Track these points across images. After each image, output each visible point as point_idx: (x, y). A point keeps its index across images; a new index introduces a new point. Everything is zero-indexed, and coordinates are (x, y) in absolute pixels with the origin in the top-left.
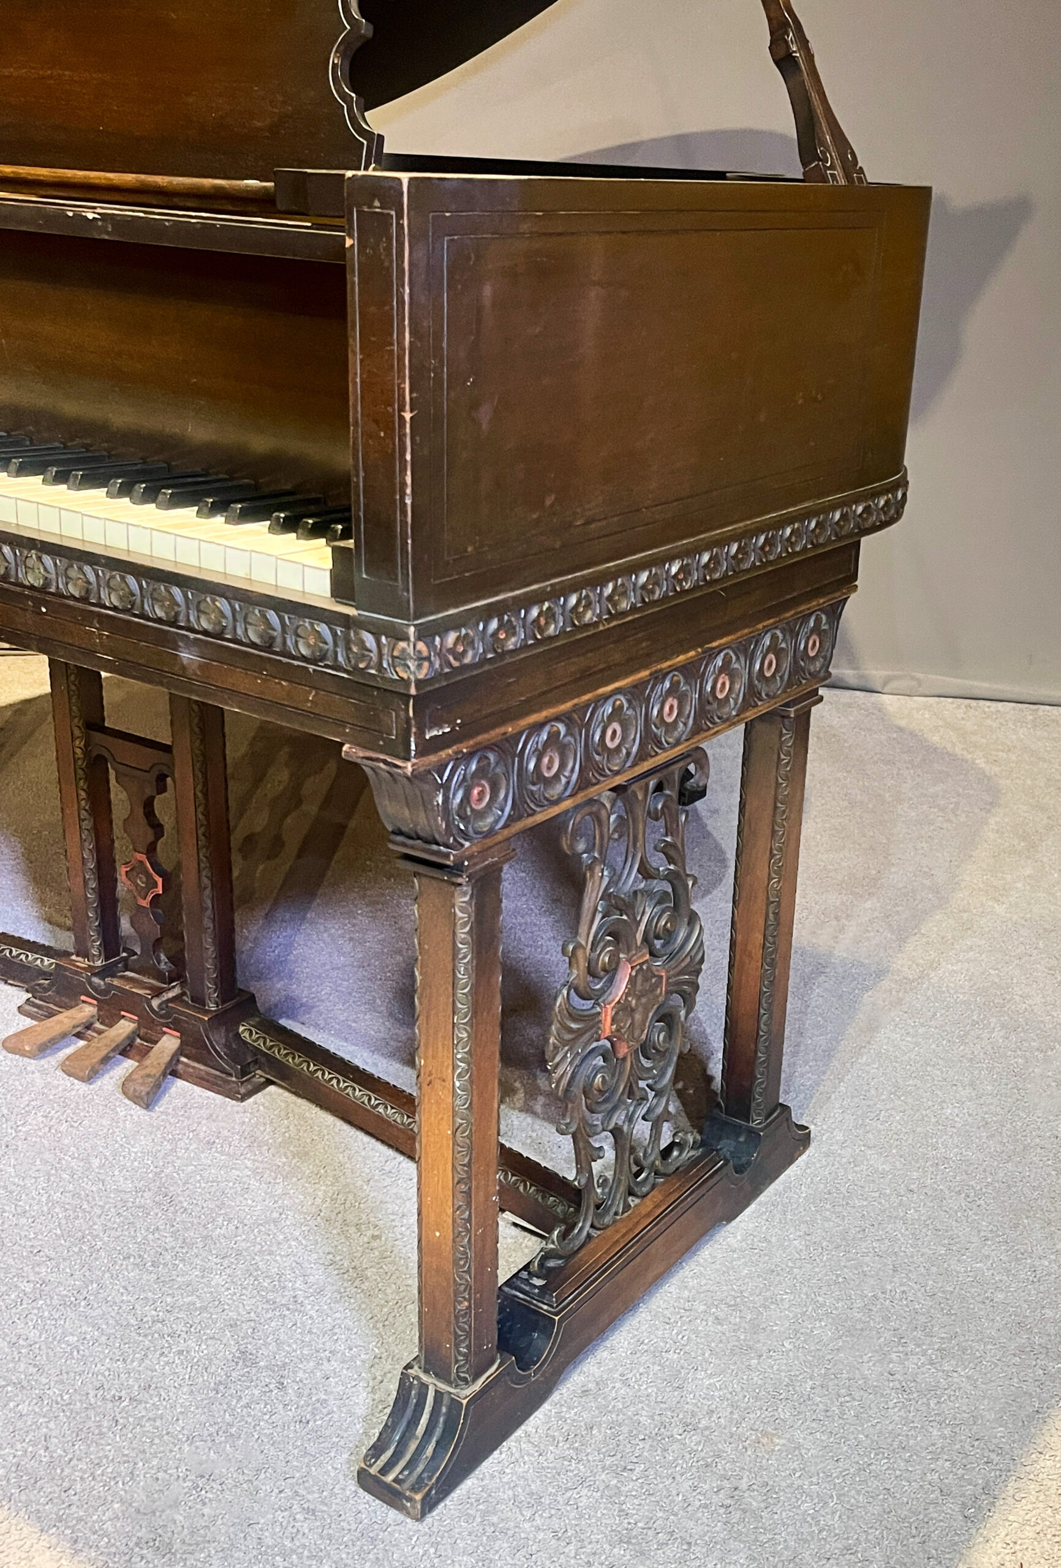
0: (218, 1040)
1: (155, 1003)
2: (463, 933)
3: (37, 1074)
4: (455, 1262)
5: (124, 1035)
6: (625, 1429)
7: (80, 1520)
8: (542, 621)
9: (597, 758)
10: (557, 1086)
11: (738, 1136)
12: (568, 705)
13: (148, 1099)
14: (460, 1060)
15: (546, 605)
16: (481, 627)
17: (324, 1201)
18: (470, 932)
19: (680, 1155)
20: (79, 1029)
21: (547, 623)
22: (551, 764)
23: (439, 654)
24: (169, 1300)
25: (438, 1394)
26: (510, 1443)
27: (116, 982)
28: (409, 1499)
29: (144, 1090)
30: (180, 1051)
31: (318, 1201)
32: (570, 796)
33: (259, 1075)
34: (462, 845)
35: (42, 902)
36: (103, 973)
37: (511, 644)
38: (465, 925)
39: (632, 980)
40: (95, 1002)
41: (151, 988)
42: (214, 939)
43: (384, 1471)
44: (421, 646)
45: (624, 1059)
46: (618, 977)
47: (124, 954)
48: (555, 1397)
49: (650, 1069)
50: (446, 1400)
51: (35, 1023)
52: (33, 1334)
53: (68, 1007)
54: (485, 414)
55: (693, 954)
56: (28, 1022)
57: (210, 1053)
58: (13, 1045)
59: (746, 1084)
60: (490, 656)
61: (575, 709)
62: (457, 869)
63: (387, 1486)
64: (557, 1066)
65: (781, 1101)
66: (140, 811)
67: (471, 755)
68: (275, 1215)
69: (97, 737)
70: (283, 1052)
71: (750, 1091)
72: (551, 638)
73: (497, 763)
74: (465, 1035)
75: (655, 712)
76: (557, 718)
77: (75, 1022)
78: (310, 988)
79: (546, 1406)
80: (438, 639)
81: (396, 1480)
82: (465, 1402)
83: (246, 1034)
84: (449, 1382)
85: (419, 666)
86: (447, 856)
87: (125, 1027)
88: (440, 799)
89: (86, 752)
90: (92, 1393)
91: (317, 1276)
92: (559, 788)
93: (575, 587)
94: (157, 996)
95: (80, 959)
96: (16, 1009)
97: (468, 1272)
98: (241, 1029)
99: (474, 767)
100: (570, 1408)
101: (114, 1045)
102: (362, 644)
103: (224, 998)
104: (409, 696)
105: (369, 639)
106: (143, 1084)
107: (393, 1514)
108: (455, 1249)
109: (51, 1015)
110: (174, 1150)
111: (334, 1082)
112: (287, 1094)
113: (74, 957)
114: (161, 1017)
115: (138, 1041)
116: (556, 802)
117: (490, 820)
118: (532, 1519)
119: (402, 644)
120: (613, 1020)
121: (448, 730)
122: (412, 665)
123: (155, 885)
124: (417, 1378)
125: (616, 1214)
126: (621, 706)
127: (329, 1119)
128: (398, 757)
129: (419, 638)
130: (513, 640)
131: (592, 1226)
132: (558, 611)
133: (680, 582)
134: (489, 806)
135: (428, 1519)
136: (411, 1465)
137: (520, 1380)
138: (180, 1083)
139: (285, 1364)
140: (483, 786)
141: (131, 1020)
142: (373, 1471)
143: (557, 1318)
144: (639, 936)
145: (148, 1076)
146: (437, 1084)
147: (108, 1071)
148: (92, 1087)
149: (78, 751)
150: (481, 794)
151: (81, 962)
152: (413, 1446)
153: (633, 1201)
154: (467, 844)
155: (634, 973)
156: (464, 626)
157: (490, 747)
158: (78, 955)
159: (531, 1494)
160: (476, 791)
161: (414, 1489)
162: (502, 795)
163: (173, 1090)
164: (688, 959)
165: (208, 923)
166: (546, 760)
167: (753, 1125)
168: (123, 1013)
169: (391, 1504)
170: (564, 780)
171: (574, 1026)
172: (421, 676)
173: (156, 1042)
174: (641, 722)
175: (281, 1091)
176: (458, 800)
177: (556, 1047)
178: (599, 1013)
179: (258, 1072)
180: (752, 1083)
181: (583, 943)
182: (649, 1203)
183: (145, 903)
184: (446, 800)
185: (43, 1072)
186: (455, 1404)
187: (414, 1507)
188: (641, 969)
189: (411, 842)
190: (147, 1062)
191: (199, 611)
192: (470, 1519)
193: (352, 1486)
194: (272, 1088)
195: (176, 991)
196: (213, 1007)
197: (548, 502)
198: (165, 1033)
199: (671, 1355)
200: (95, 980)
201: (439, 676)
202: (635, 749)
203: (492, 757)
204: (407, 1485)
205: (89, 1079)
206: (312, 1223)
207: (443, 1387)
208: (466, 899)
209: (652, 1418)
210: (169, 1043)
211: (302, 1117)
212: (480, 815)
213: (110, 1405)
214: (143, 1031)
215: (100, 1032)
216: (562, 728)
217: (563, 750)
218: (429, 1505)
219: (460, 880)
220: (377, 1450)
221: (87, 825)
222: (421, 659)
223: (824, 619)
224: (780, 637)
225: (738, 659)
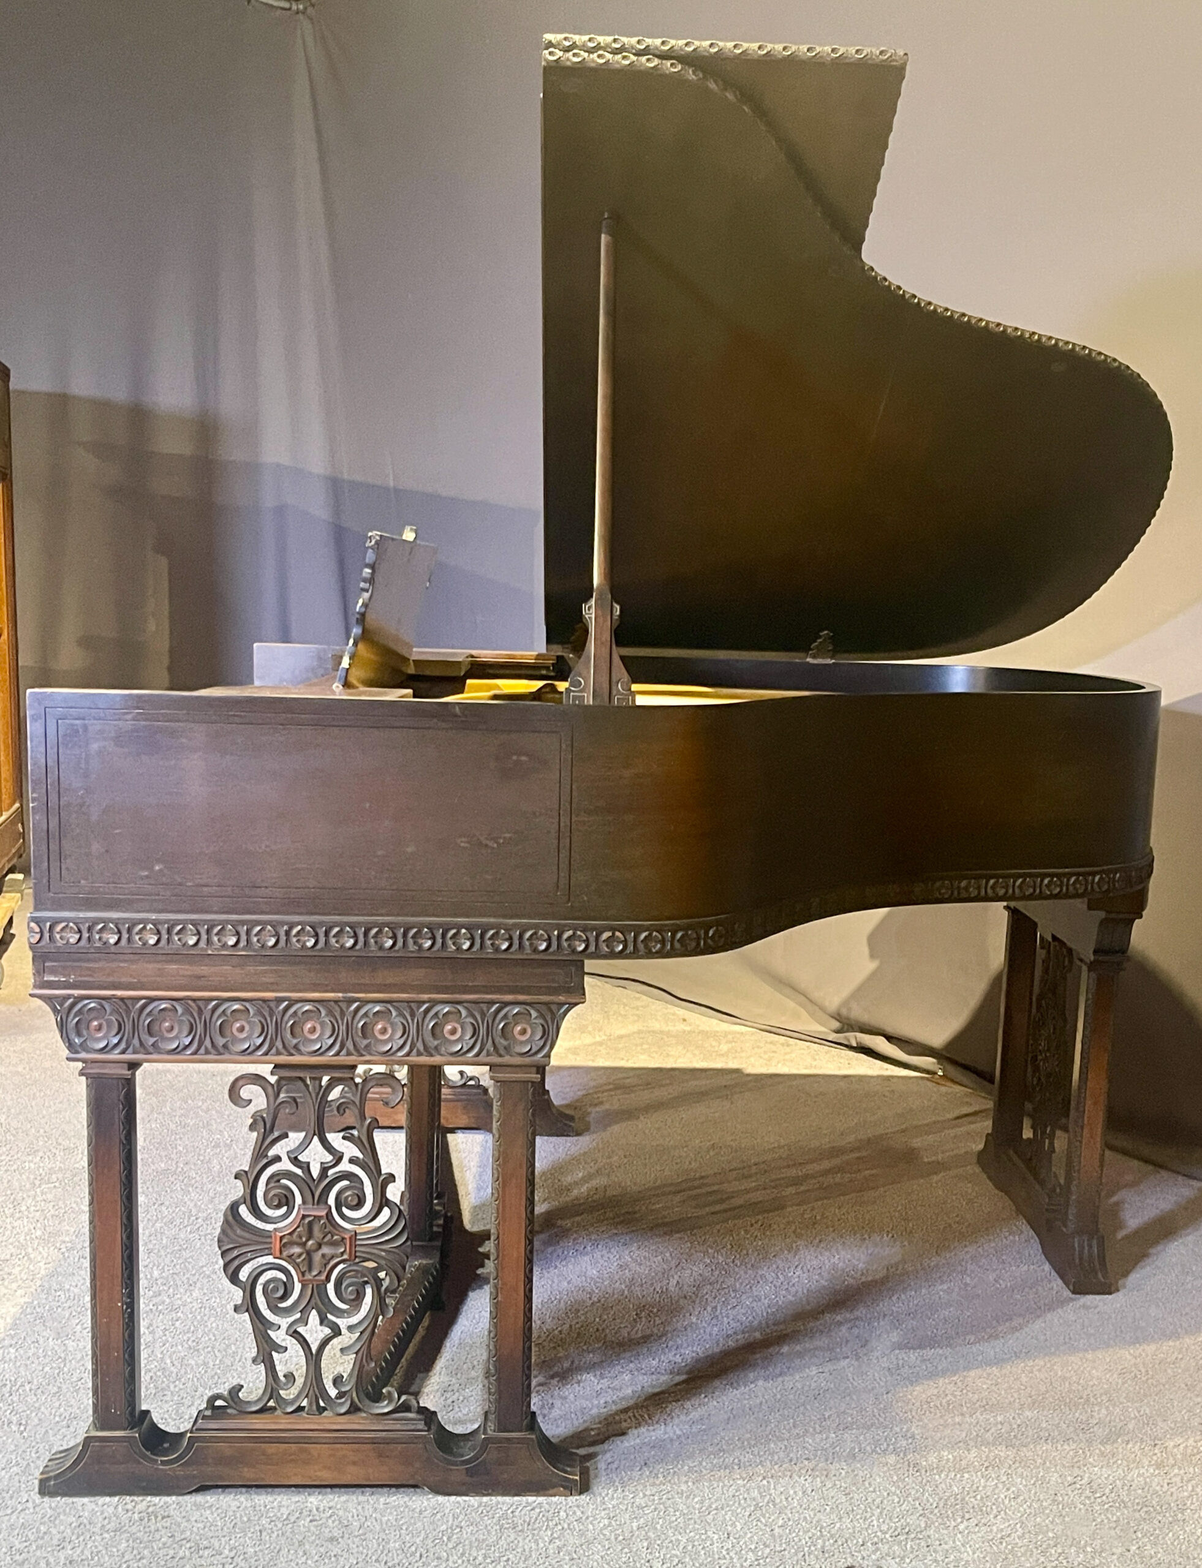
9: (219, 1038)
16: (87, 925)
22: (171, 1029)
23: (48, 932)
26: (129, 1498)
32: (190, 1055)
34: (78, 1052)
39: (305, 1225)
44: (35, 926)
45: (304, 1285)
46: (293, 1216)
48: (186, 1497)
49: (343, 1311)
55: (390, 1235)
60: (95, 944)
61: (192, 999)
73: (111, 1013)
75: (289, 1025)
76: (173, 1000)
79: (172, 1498)
80: (49, 925)
82: (86, 1437)
88: (59, 1019)
117: (103, 1044)
120: (284, 1247)
121: (63, 979)
126: (247, 1012)
129: (34, 920)
131: (272, 1404)
134: (105, 1036)
137: (146, 1458)
140: (101, 1024)
143: (189, 1435)
144: (316, 1194)
150: (99, 1029)
153: (324, 1411)
154: (83, 1053)
155: (307, 1220)
156: (72, 922)
157: (104, 1000)
160: (94, 1024)
162: (115, 1033)
164: (386, 1238)
166: (166, 1026)
170: (181, 1043)
171: (239, 1231)
174: (272, 1028)
176: (74, 1023)
178: (270, 1237)
181: (248, 1171)
182: (333, 1419)
184: (63, 1020)
201: (48, 945)
202: (265, 1047)
203: (108, 1007)
212: (99, 1040)
216: (180, 1009)
217: (181, 1023)
218: (48, 1489)
223: (534, 1014)
224: (464, 1013)
225: (401, 1014)
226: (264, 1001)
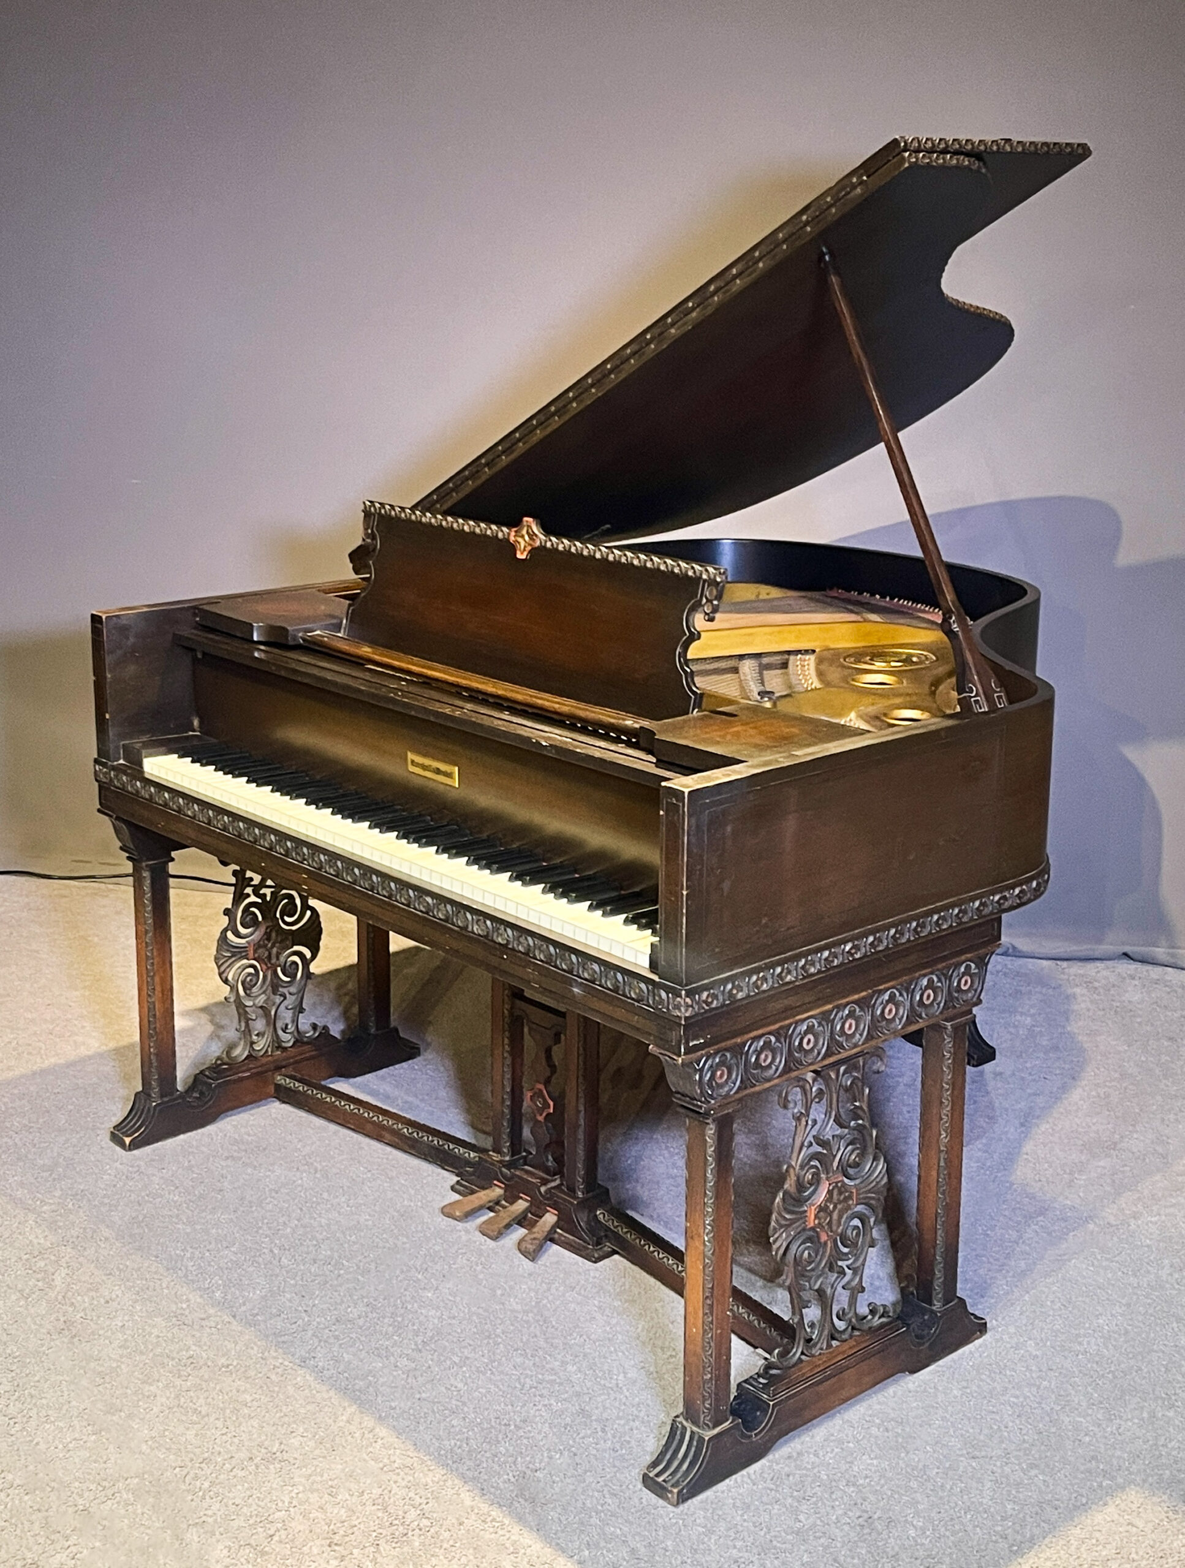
0: (582, 1219)
1: (543, 1189)
2: (710, 1150)
3: (463, 1233)
4: (703, 1347)
5: (520, 1211)
6: (809, 1479)
7: (485, 1480)
8: (759, 982)
9: (796, 1054)
10: (776, 1253)
11: (924, 1315)
12: (777, 1026)
13: (532, 1255)
14: (708, 1225)
15: (761, 974)
16: (722, 988)
17: (642, 1331)
18: (714, 1151)
19: (873, 1318)
20: (491, 1204)
21: (762, 984)
22: (766, 1058)
23: (698, 1003)
24: (540, 1376)
25: (692, 1432)
26: (737, 1477)
27: (518, 1173)
28: (671, 1492)
29: (531, 1248)
30: (557, 1225)
31: (639, 1330)
32: (779, 1077)
33: (608, 1247)
34: (709, 1102)
35: (468, 1111)
36: (510, 1165)
37: (740, 995)
38: (712, 1146)
39: (830, 1192)
40: (503, 1186)
41: (542, 1179)
42: (584, 1147)
43: (657, 1475)
44: (688, 1000)
45: (826, 1243)
46: (820, 1188)
47: (524, 1154)
48: (770, 1456)
49: (846, 1254)
50: (696, 1437)
51: (461, 1198)
52: (460, 1385)
53: (484, 1188)
54: (726, 886)
55: (878, 1180)
56: (457, 1197)
57: (576, 1227)
58: (447, 1212)
59: (929, 1278)
60: (727, 1002)
61: (781, 1028)
62: (707, 1114)
63: (657, 1483)
64: (775, 1241)
65: (958, 1295)
66: (543, 1055)
67: (716, 1053)
68: (610, 1336)
69: (518, 1002)
70: (625, 1230)
71: (931, 1283)
72: (764, 991)
73: (731, 1059)
74: (710, 1210)
75: (838, 1028)
76: (770, 1033)
77: (489, 1199)
78: (650, 1190)
79: (763, 1461)
80: (697, 996)
81: (664, 1481)
82: (707, 1438)
83: (601, 1216)
84: (699, 1427)
85: (686, 1011)
86: (701, 1107)
87: (521, 1205)
88: (697, 1077)
89: (511, 1014)
90: (493, 1420)
91: (632, 1374)
92: (772, 1072)
93: (780, 963)
94: (545, 1184)
95: (495, 1155)
96: (449, 1188)
97: (711, 1355)
98: (598, 1212)
99: (717, 1060)
100: (778, 1464)
101: (514, 1216)
102: (660, 996)
103: (587, 1191)
104: (681, 1024)
105: (663, 994)
106: (532, 1244)
107: (661, 1502)
108: (703, 1340)
109: (473, 1192)
110: (549, 1290)
111: (656, 1254)
112: (625, 1261)
113: (491, 1153)
114: (548, 1199)
115: (530, 1215)
116: (768, 1080)
117: (726, 1089)
118: (742, 1515)
119: (678, 999)
120: (816, 1217)
121: (702, 1041)
122: (683, 1009)
123: (549, 1107)
124: (681, 1423)
125: (821, 1349)
126: (814, 1026)
127: (652, 1280)
128: (675, 1054)
129: (687, 996)
130: (740, 994)
131: (802, 1353)
132: (769, 977)
133: (852, 955)
134: (726, 1081)
135: (681, 1507)
136: (673, 1474)
137: (743, 1436)
138: (555, 1247)
139: (607, 1419)
140: (723, 1071)
141: (526, 1200)
142: (651, 1475)
143: (771, 1403)
144: (835, 1164)
145: (535, 1239)
146: (696, 1237)
147: (508, 1235)
148: (498, 1243)
149: (506, 1012)
150: (721, 1076)
151: (496, 1157)
152: (675, 1464)
153: (834, 1343)
154: (713, 1102)
155: (831, 1188)
156: (712, 988)
157: (727, 1050)
158: (494, 1152)
159: (744, 1503)
160: (719, 1073)
161: (673, 1486)
162: (734, 1076)
163: (551, 1251)
164: (874, 1183)
165: (581, 1136)
166: (763, 1056)
167: (934, 1308)
168: (521, 1195)
169: (661, 1496)
170: (774, 1067)
171: (788, 1216)
172: (687, 1015)
173: (541, 1217)
174: (828, 1034)
175: (622, 1259)
176: (707, 1078)
177: (775, 1229)
178: (806, 1211)
179: (608, 1244)
180: (932, 1279)
181: (793, 1163)
182: (846, 1346)
183: (541, 1118)
184: (701, 1077)
185: (467, 1231)
186: (701, 1440)
187: (673, 1497)
188: (837, 1186)
189: (683, 1098)
190: (535, 1230)
191: (584, 968)
192: (706, 1510)
193: (640, 1485)
194: (616, 1257)
195: (558, 1182)
196: (580, 1194)
197: (764, 921)
198: (548, 1211)
199: (851, 1445)
200: (504, 1169)
201: (697, 1014)
202: (823, 1051)
203: (728, 1055)
204: (670, 1484)
205: (495, 1238)
206: (634, 1344)
207: (695, 1429)
208: (712, 1132)
209: (828, 1476)
210: (550, 1218)
211: (634, 1278)
212: (720, 1086)
213: (503, 1427)
214: (533, 1209)
215: (504, 1207)
216: (773, 1039)
217: (774, 1051)
218: (682, 1498)
219: (707, 1121)
220: (654, 1464)
221: (508, 1061)
222: (687, 1006)
223: (973, 966)
224: (935, 979)
225: (901, 995)
226: (823, 1013)
